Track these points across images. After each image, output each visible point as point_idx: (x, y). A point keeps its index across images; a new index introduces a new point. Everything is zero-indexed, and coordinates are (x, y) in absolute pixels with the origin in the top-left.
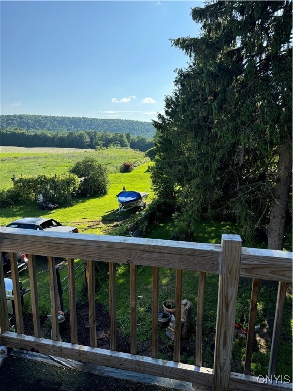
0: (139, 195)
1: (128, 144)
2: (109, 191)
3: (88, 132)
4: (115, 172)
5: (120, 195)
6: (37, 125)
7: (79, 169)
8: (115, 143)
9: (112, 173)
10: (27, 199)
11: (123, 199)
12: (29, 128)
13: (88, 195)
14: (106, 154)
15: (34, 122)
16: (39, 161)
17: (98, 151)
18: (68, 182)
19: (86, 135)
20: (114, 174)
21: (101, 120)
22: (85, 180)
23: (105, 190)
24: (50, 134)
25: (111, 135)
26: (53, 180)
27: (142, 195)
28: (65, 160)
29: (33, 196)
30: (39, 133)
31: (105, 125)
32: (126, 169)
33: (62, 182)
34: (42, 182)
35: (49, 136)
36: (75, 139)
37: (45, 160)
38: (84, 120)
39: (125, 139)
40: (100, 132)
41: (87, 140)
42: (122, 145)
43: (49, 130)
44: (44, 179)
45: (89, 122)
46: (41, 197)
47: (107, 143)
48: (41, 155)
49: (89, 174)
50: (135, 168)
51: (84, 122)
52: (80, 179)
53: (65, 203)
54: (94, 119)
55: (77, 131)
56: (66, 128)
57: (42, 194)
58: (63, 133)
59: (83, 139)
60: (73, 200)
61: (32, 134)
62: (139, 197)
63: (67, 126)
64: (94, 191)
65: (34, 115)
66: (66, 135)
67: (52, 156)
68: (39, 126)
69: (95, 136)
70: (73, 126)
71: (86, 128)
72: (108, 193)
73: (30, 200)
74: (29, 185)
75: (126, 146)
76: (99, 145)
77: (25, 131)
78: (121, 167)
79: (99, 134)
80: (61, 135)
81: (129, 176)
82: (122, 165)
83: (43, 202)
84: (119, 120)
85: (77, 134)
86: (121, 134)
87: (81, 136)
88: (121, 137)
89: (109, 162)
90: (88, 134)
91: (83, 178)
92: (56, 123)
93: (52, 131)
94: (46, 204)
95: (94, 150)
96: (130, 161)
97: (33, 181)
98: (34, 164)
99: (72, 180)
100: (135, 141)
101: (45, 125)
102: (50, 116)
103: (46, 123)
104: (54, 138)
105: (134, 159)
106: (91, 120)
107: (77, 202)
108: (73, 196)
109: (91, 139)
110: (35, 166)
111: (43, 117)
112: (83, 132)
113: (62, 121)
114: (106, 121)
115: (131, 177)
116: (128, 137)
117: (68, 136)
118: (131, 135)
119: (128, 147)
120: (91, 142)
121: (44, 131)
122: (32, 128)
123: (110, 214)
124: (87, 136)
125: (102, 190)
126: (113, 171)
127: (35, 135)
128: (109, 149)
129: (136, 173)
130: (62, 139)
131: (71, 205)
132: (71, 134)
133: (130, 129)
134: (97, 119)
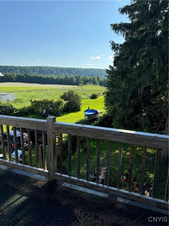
0: (96, 111)
1: (98, 83)
2: (81, 109)
3: (75, 76)
4: (88, 99)
5: (86, 111)
6: (48, 72)
7: (65, 96)
8: (90, 82)
9: (85, 99)
10: (37, 112)
11: (87, 113)
12: (44, 74)
13: (70, 111)
14: (84, 88)
15: (47, 70)
16: (47, 92)
17: (80, 87)
18: (59, 103)
19: (74, 77)
20: (87, 100)
21: (83, 69)
22: (68, 102)
23: (79, 108)
24: (55, 77)
25: (88, 78)
26: (51, 102)
27: (98, 112)
28: (61, 91)
29: (40, 110)
30: (49, 76)
31: (86, 72)
32: (94, 97)
33: (56, 103)
34: (46, 103)
35: (55, 78)
36: (69, 80)
37: (51, 91)
38: (74, 69)
39: (96, 80)
40: (83, 76)
41: (75, 80)
42: (95, 83)
43: (55, 75)
44: (47, 101)
45: (77, 70)
46: (45, 111)
47: (86, 82)
48: (49, 89)
49: (71, 99)
50: (99, 97)
51: (74, 70)
52: (65, 102)
53: (56, 115)
54: (79, 69)
55: (70, 75)
56: (64, 74)
57: (46, 109)
58: (62, 76)
59: (73, 80)
60: (61, 113)
61: (46, 77)
62: (96, 113)
63: (65, 73)
64: (73, 109)
65: (47, 67)
66: (64, 78)
67: (55, 89)
68: (50, 72)
69: (79, 78)
70: (68, 73)
71: (75, 74)
72: (81, 110)
73: (39, 112)
74: (39, 105)
75: (97, 84)
76: (81, 83)
77: (42, 75)
78: (91, 96)
79: (82, 77)
80: (61, 78)
81: (95, 101)
82: (91, 95)
83: (46, 113)
84: (94, 69)
85: (69, 77)
86: (94, 77)
87: (72, 78)
88: (94, 78)
89: (84, 93)
90: (76, 77)
91: (67, 102)
92: (59, 71)
93: (56, 75)
94: (47, 115)
95: (78, 86)
96: (97, 92)
97: (41, 102)
98: (45, 93)
99: (61, 102)
100: (102, 81)
101: (53, 72)
102: (56, 67)
103: (53, 71)
104: (57, 79)
105: (99, 91)
106: (78, 69)
107: (63, 114)
108: (61, 111)
109: (77, 80)
110: (45, 95)
111: (52, 68)
112: (73, 76)
113: (62, 70)
114: (86, 70)
115: (96, 102)
116: (98, 79)
117: (65, 78)
118: (100, 77)
119: (98, 85)
120: (77, 81)
121: (52, 76)
122: (46, 74)
123: (80, 122)
124: (75, 79)
125: (77, 109)
126: (86, 98)
127: (47, 78)
128: (87, 86)
129: (99, 100)
130: (61, 80)
131: (60, 116)
132: (66, 77)
133: (100, 74)
134: (81, 68)
